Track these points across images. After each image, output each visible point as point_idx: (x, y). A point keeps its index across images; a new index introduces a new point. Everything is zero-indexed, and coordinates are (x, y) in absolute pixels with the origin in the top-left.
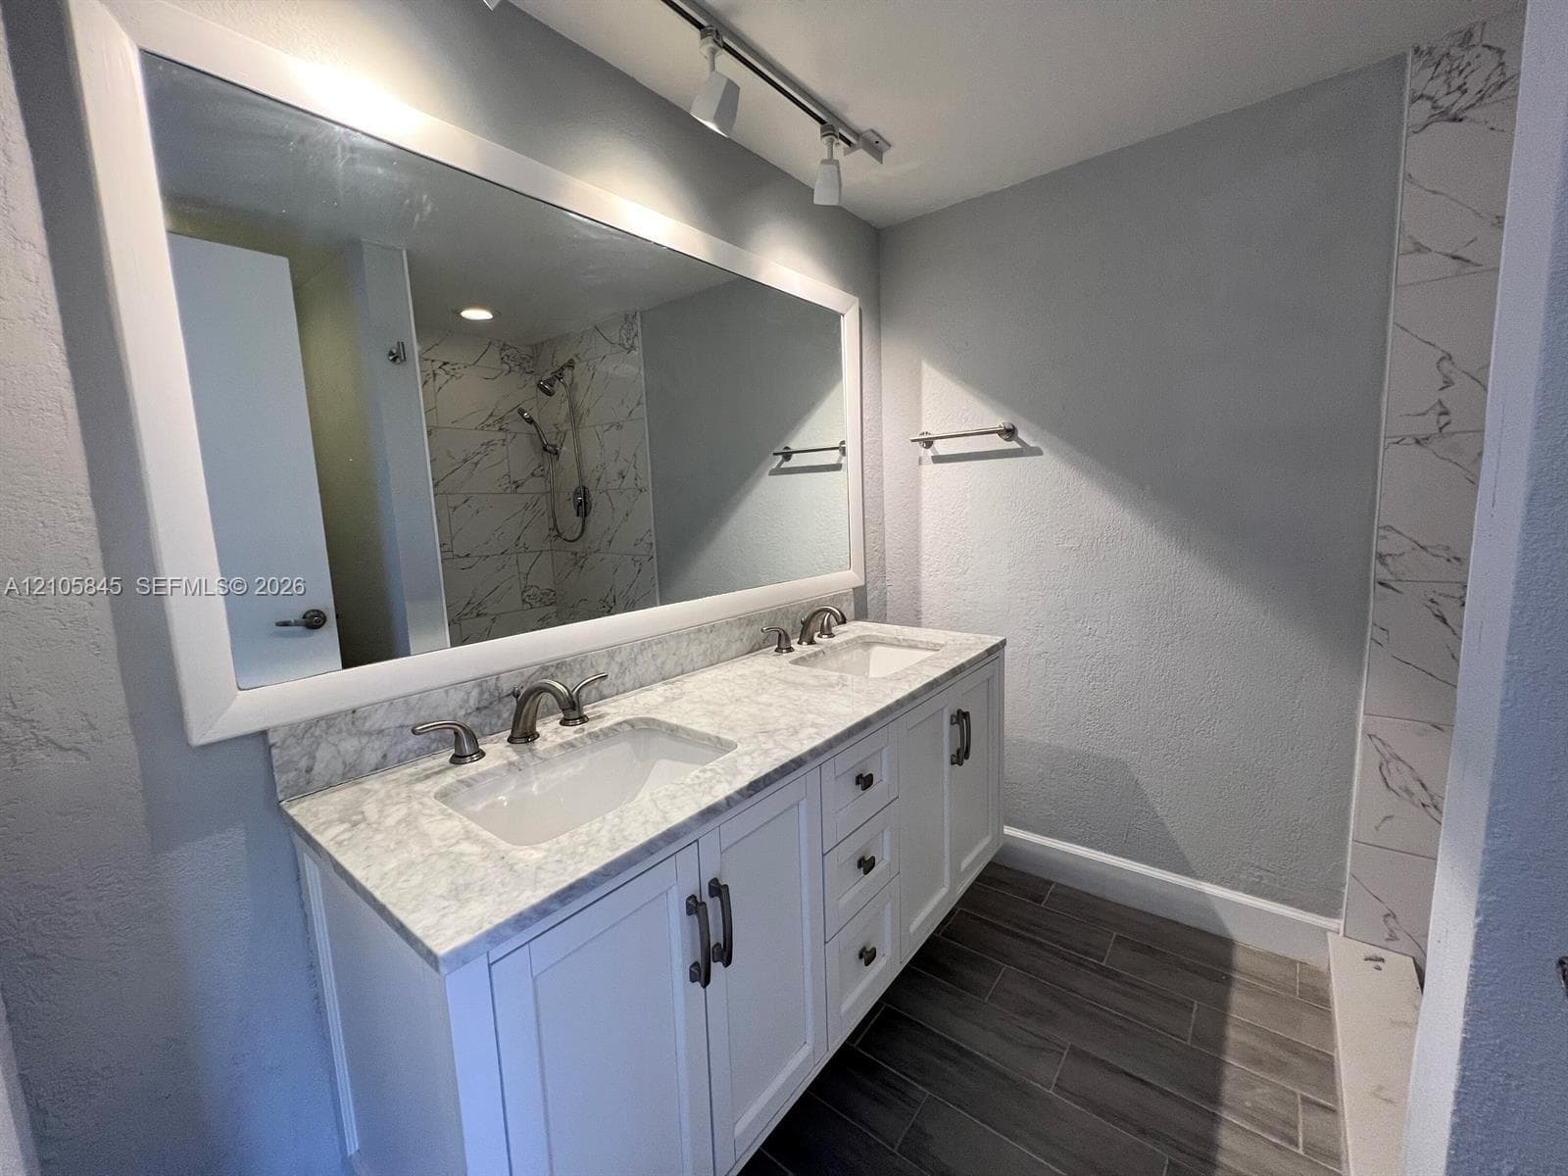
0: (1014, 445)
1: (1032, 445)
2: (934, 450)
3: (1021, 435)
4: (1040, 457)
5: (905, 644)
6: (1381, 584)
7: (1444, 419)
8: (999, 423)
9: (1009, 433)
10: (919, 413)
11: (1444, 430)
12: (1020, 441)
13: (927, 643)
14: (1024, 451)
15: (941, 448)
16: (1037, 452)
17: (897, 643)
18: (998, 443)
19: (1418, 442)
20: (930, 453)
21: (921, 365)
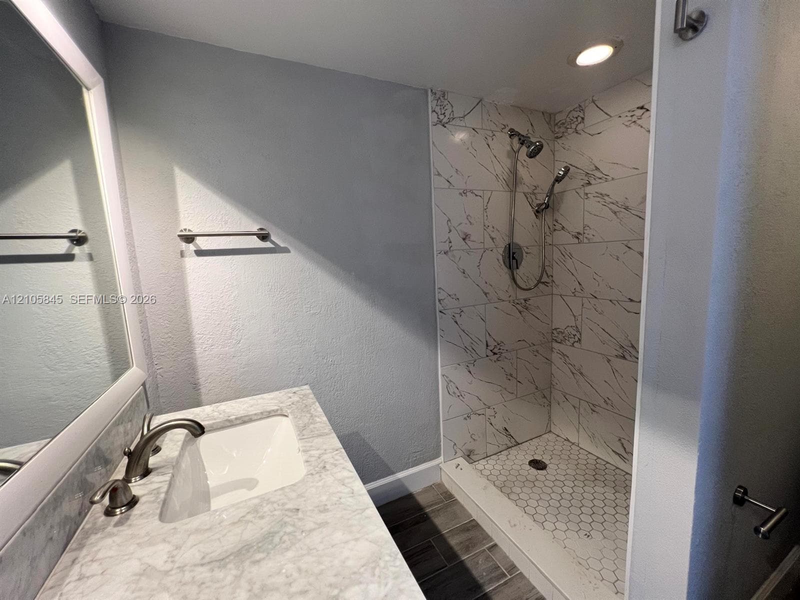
0: (268, 245)
1: (282, 246)
2: (196, 245)
3: (273, 238)
4: (289, 254)
5: (238, 422)
6: (440, 312)
7: (450, 244)
8: (255, 228)
9: (264, 237)
10: (175, 212)
11: (451, 249)
12: (273, 242)
13: (262, 413)
14: (276, 250)
15: (203, 243)
16: (286, 250)
17: (229, 424)
18: (256, 243)
19: (445, 253)
20: (192, 247)
21: (172, 170)
